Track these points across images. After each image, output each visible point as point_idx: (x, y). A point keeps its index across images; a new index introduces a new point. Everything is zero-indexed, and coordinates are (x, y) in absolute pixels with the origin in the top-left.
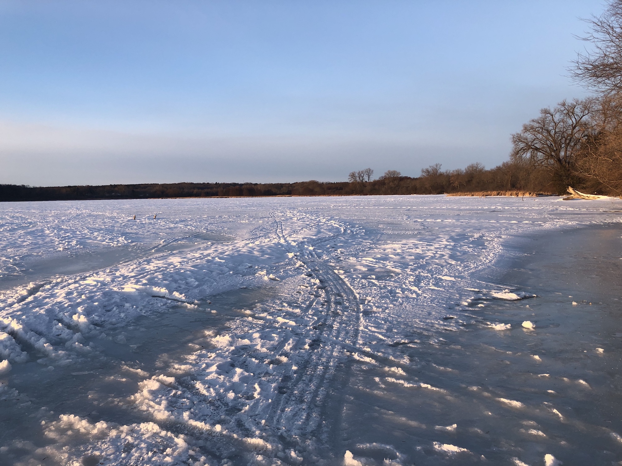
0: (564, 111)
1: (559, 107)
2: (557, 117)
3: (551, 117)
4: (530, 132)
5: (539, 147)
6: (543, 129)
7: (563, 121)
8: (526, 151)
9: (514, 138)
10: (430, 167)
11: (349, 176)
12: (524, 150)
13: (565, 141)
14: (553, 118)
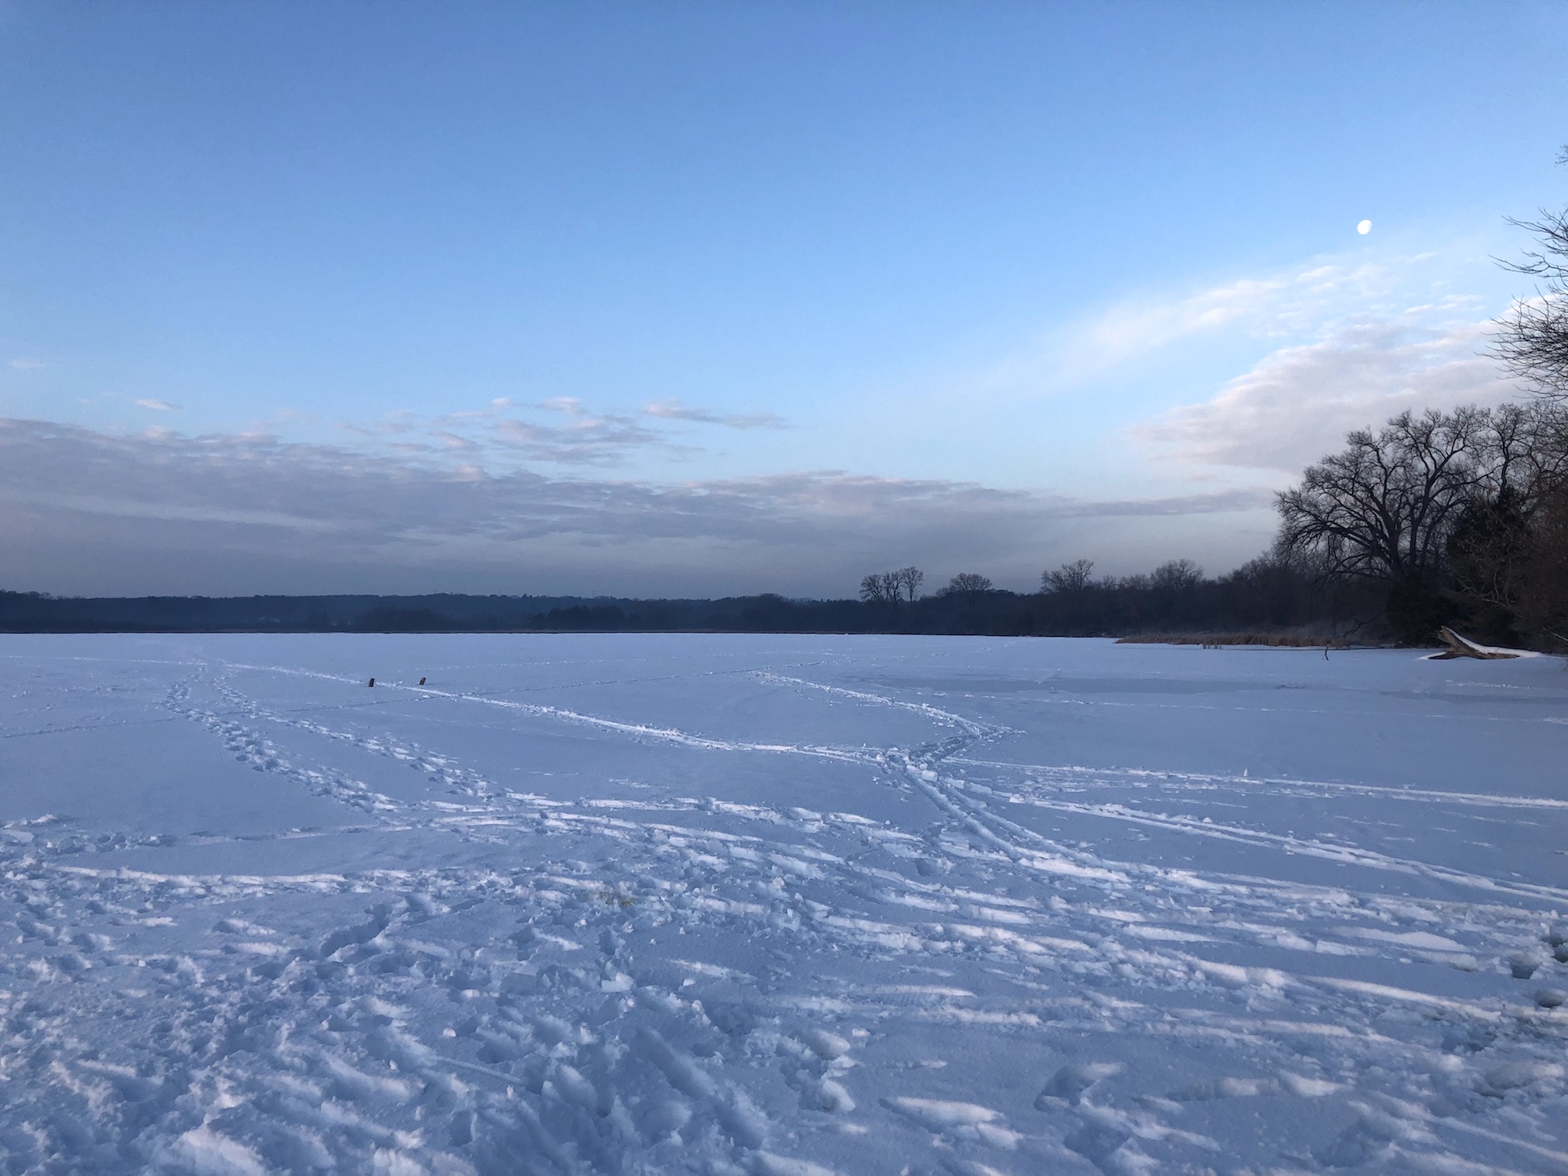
0: (1406, 440)
1: (1393, 429)
2: (1389, 454)
3: (1375, 453)
4: (1323, 488)
5: (1346, 527)
7: (1403, 463)
8: (1316, 536)
9: (1284, 501)
10: (1064, 567)
11: (863, 584)
12: (1309, 532)
13: (1411, 512)
14: (1378, 455)
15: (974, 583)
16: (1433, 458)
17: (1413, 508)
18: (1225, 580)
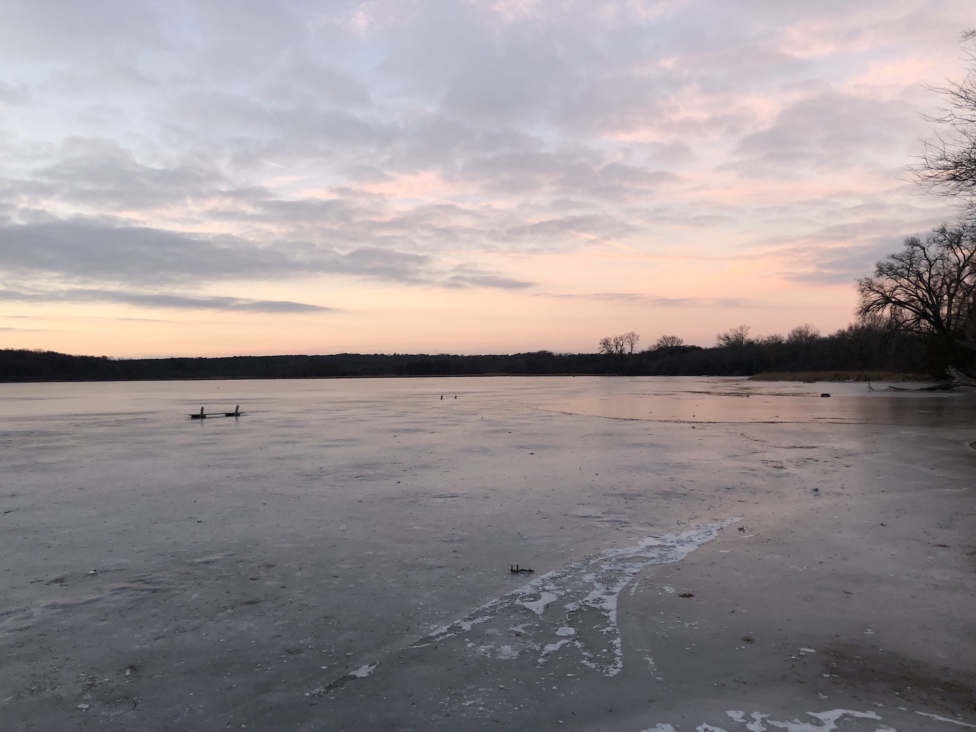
0: (944, 242)
1: (935, 235)
2: (933, 251)
3: (923, 251)
4: (888, 275)
5: (903, 300)
6: (908, 269)
7: (942, 257)
8: (882, 306)
9: (861, 285)
10: (731, 330)
11: (601, 343)
12: (879, 304)
15: (672, 341)
16: (962, 253)
17: (949, 287)
18: (833, 337)
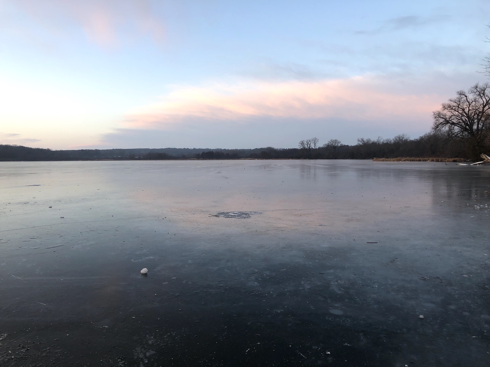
0: (476, 93)
1: (472, 89)
4: (448, 110)
5: (455, 122)
7: (475, 101)
8: (445, 125)
9: (435, 115)
11: (299, 143)
12: (443, 124)
13: (478, 118)
14: (467, 98)
15: (335, 142)
16: (485, 98)
17: (478, 115)
18: (417, 140)
